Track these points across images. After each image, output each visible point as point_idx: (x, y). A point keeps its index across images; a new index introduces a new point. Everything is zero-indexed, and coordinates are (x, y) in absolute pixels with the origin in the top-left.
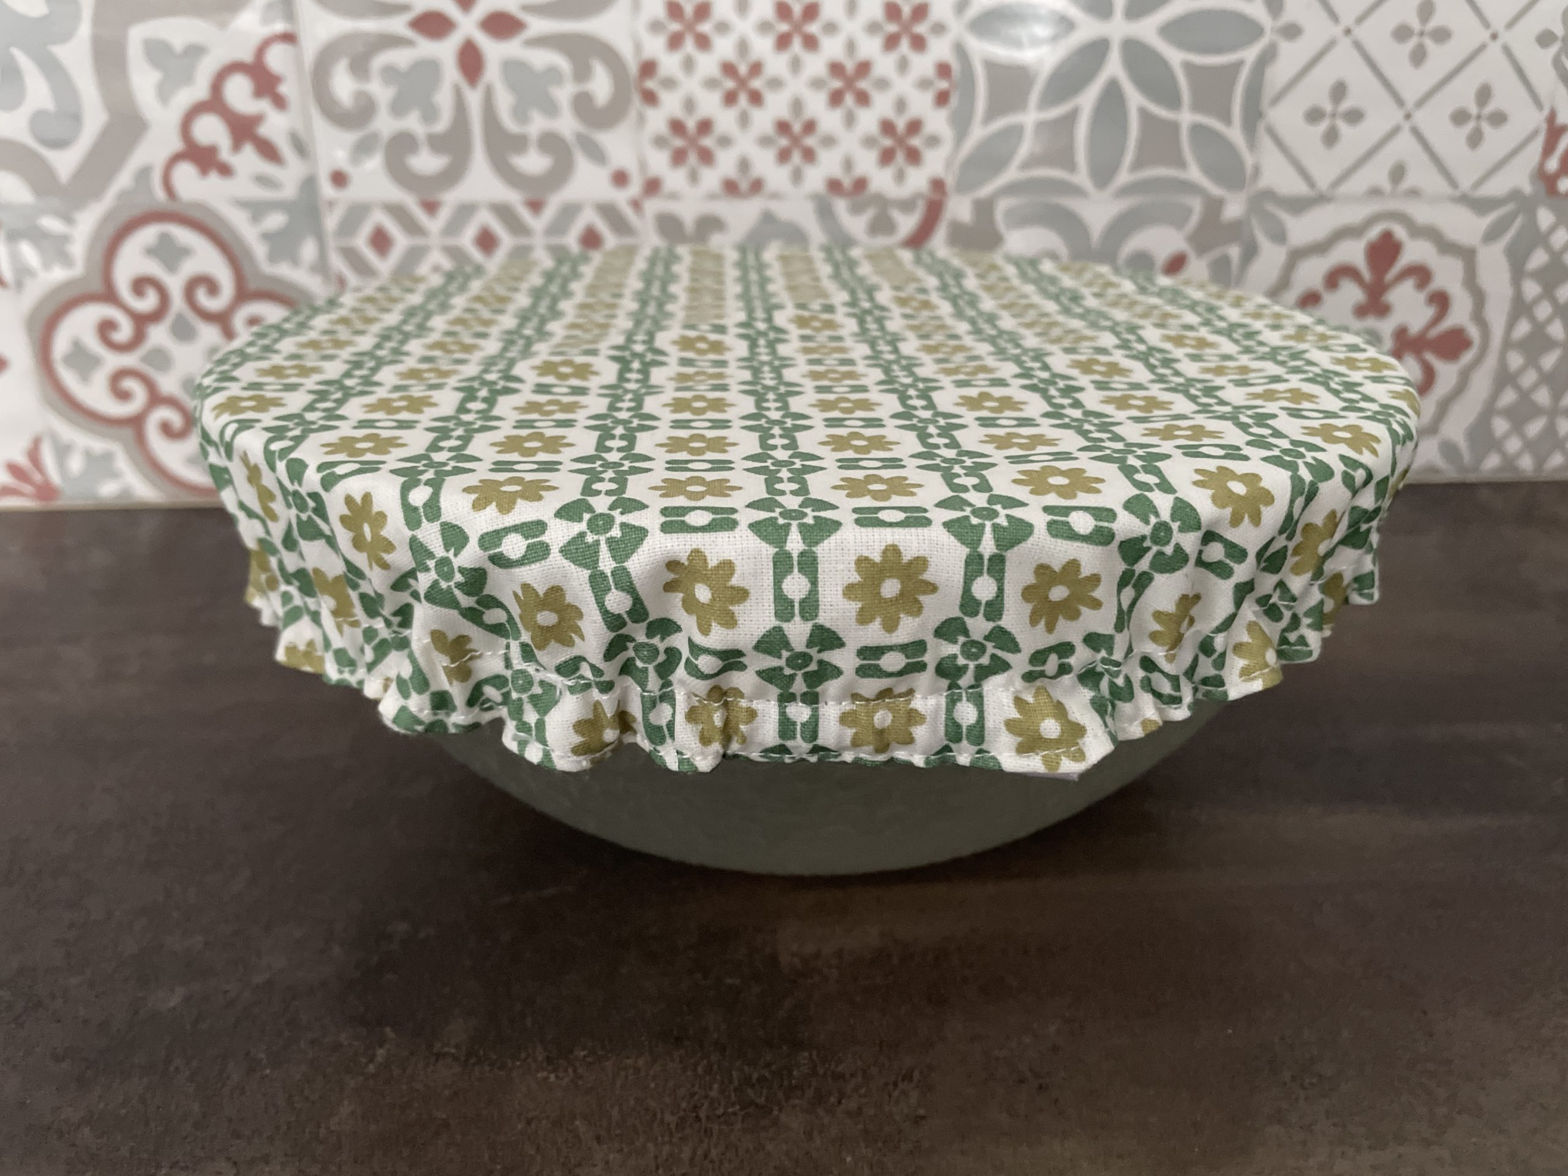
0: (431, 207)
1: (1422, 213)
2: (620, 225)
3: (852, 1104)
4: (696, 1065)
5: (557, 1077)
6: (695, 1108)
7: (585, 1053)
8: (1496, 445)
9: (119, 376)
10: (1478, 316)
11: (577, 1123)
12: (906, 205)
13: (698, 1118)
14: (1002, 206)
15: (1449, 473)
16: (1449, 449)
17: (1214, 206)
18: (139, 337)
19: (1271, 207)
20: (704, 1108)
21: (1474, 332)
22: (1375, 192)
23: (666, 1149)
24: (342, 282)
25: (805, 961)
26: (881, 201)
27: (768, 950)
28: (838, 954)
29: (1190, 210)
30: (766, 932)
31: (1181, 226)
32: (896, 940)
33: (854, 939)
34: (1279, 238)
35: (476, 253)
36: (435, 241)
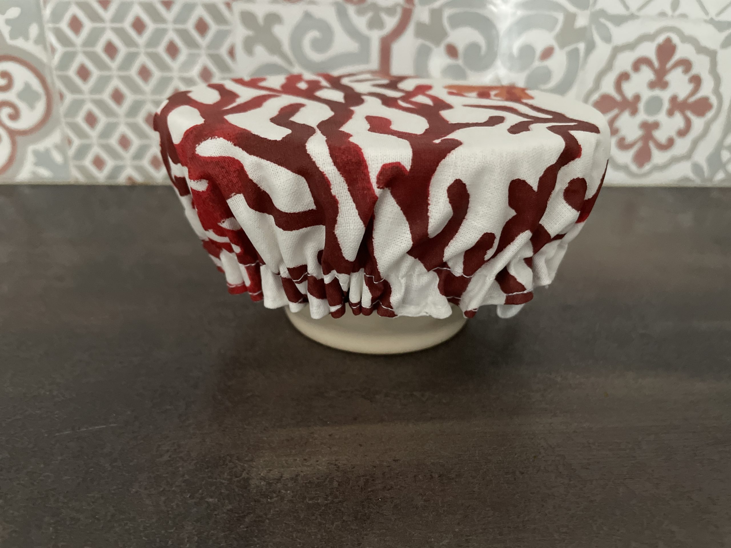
1: (688, 29)
2: (219, 18)
8: (722, 166)
10: (717, 91)
12: (390, 11)
14: (447, 13)
15: (697, 182)
16: (697, 168)
17: (571, 18)
19: (603, 20)
21: (714, 100)
22: (663, 14)
24: (53, 50)
25: (269, 484)
26: (375, 8)
27: (244, 475)
28: (295, 479)
29: (556, 21)
30: (246, 461)
31: (551, 29)
32: (338, 467)
33: (308, 466)
34: (607, 39)
35: (133, 33)
36: (108, 25)
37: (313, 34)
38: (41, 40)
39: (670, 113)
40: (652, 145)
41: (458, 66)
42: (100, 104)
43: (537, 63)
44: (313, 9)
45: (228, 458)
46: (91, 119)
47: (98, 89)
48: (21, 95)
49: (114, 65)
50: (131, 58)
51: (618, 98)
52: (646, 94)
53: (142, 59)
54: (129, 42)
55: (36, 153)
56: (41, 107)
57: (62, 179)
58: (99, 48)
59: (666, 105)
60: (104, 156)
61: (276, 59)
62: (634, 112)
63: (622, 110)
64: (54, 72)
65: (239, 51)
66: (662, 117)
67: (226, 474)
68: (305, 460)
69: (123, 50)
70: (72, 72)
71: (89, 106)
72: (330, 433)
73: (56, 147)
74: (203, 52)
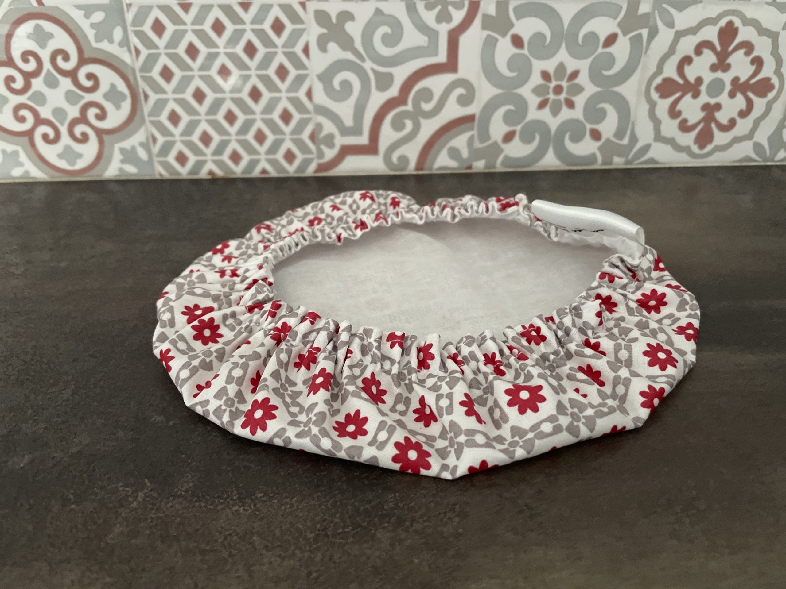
0: (186, 7)
2: (295, 18)
3: (417, 526)
4: (327, 502)
5: (244, 510)
6: (325, 529)
7: (262, 494)
9: (17, 108)
10: (778, 72)
11: (255, 538)
12: (458, 5)
13: (327, 536)
15: (757, 160)
16: (758, 147)
17: (635, 5)
18: (27, 86)
20: (330, 529)
21: (775, 81)
23: (306, 554)
24: (138, 52)
26: (444, 2)
29: (620, 8)
31: (615, 18)
34: (670, 24)
35: (213, 35)
36: (189, 27)
37: (384, 29)
38: (125, 42)
39: (732, 95)
40: (713, 126)
41: (524, 55)
42: (182, 103)
43: (600, 50)
44: (382, 6)
46: (174, 118)
47: (181, 88)
48: (106, 96)
49: (196, 65)
50: (212, 57)
51: (681, 81)
52: (708, 77)
53: (222, 60)
54: (209, 43)
55: (123, 151)
56: (126, 106)
57: (147, 175)
58: (181, 50)
59: (728, 87)
60: (187, 152)
61: (349, 56)
62: (696, 95)
63: (684, 93)
64: (138, 75)
65: (314, 49)
66: (723, 98)
69: (203, 51)
70: (155, 73)
71: (172, 105)
73: (141, 144)
74: (280, 50)
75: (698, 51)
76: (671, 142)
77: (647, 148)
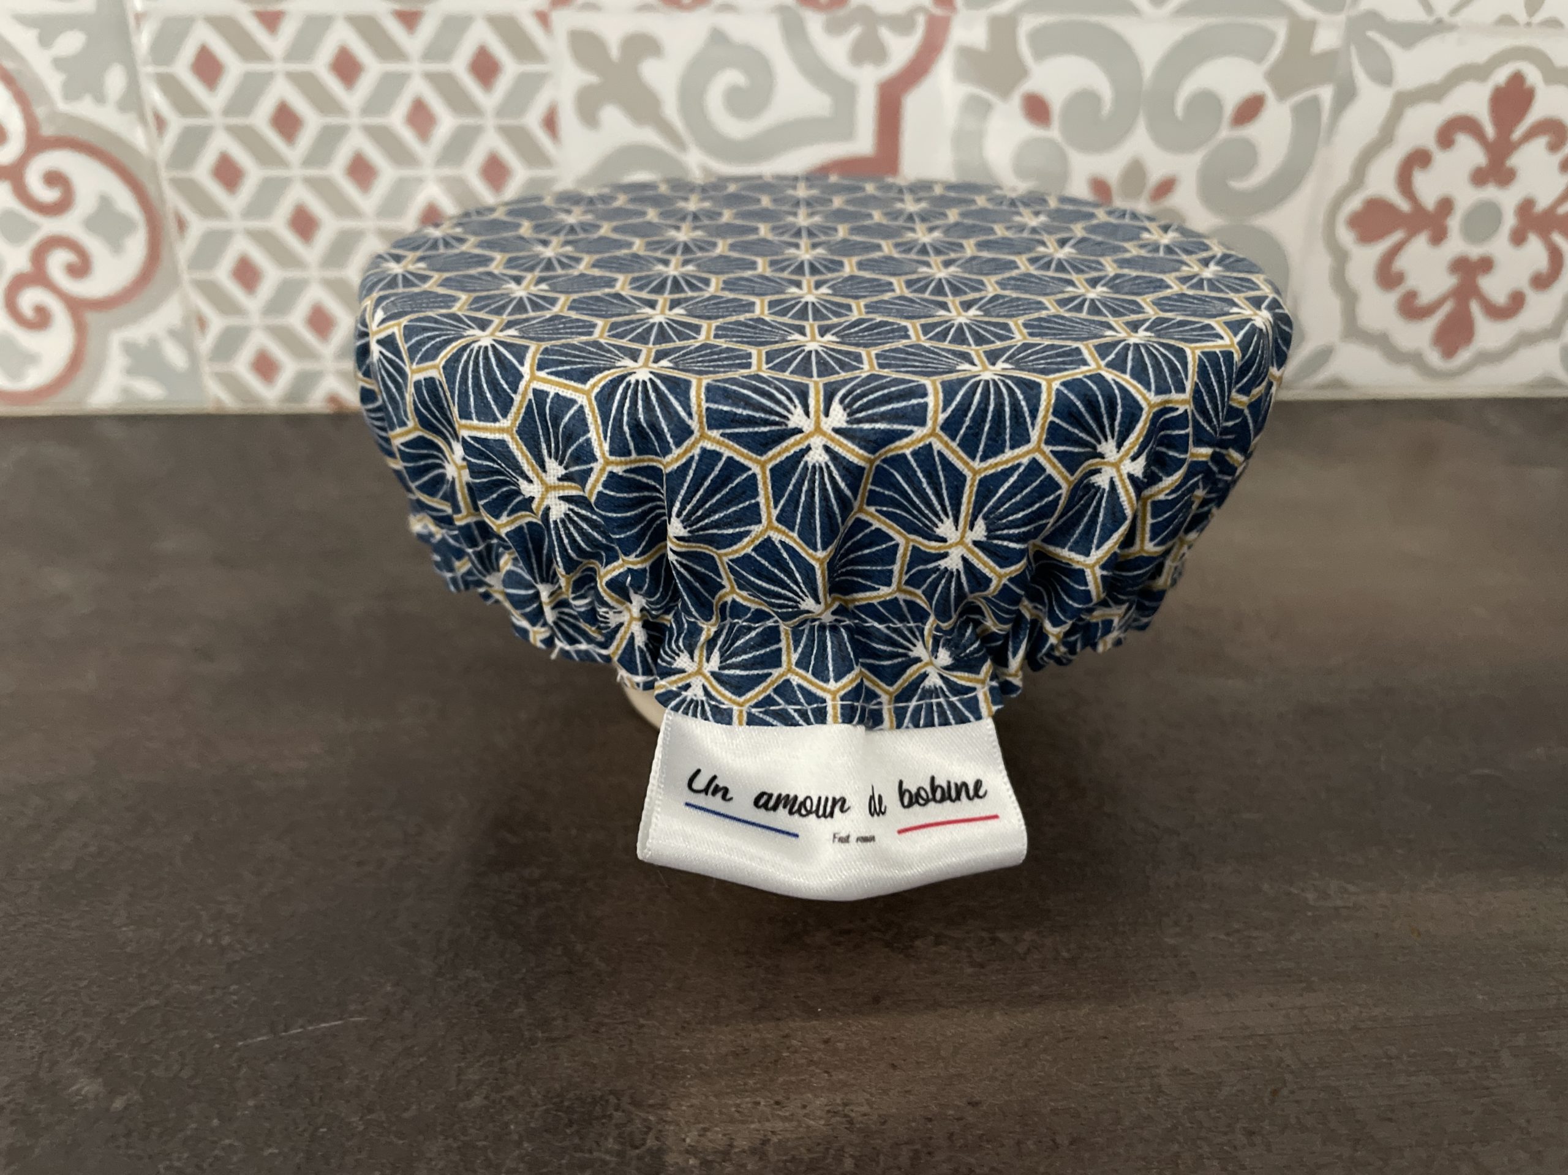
0: (271, 20)
2: (524, 48)
12: (902, 23)
14: (1028, 24)
17: (1302, 31)
19: (1372, 34)
22: (1506, 20)
24: (161, 123)
25: (705, 1164)
26: (869, 18)
27: (651, 1142)
28: (759, 1150)
29: (1271, 37)
30: (651, 1106)
31: (1259, 59)
32: (851, 1122)
33: (784, 1119)
34: (1384, 76)
35: (333, 84)
36: (279, 66)
37: (732, 77)
38: (132, 101)
39: (1518, 238)
40: (1475, 308)
41: (1051, 142)
42: (264, 239)
43: (1225, 132)
44: (729, 23)
45: (613, 1100)
46: (247, 274)
47: (260, 206)
48: (91, 224)
49: (295, 153)
50: (330, 138)
51: (1404, 206)
52: (1466, 197)
53: (356, 142)
54: (325, 103)
55: (129, 348)
56: (136, 247)
57: (186, 402)
58: (261, 118)
59: (1510, 221)
60: (278, 352)
61: (649, 136)
62: (1439, 237)
63: (1412, 233)
64: (165, 175)
65: (568, 119)
66: (1499, 246)
67: (611, 1140)
68: (777, 1103)
69: (313, 122)
70: (202, 171)
71: (241, 246)
72: (827, 1036)
73: (173, 334)
74: (490, 122)
75: (1446, 136)
76: (1382, 342)
77: (1324, 355)
